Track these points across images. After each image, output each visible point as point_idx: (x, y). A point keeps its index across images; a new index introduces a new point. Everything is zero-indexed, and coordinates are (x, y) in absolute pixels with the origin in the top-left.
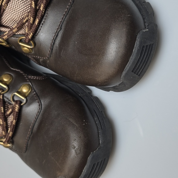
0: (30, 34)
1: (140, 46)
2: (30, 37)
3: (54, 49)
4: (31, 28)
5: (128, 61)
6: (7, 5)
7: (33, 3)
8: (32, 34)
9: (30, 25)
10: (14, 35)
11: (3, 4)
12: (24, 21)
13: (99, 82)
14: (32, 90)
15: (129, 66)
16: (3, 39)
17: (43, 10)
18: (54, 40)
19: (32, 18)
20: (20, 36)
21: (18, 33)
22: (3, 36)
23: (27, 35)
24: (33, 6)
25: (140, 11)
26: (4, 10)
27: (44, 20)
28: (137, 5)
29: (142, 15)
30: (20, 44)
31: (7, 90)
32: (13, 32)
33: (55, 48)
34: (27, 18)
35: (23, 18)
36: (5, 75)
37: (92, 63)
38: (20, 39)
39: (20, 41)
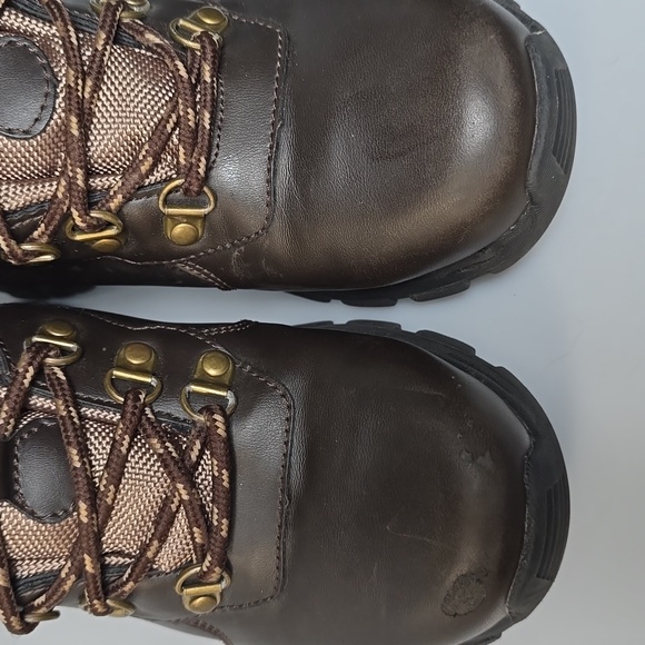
0: (199, 161)
1: (549, 71)
2: (201, 171)
3: (278, 191)
4: (193, 145)
8: (203, 160)
9: (188, 134)
10: (139, 188)
11: (87, 95)
12: (169, 127)
14: (234, 363)
16: (109, 210)
17: (213, 82)
18: (274, 162)
19: (190, 111)
20: (159, 186)
21: (154, 178)
22: (108, 201)
23: (190, 170)
24: (183, 74)
30: (168, 210)
31: (158, 390)
32: (141, 175)
34: (174, 116)
35: (164, 121)
36: (129, 349)
38: (165, 191)
39: (166, 203)
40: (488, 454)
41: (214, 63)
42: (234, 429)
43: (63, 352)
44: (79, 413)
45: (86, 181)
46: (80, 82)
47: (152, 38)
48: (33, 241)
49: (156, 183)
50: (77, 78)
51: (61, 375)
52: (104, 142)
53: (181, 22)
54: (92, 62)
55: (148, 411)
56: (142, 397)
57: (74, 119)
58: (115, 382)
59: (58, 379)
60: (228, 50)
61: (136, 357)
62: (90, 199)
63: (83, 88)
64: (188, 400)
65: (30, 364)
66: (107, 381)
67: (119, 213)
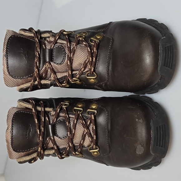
0: (92, 68)
1: (163, 47)
2: (92, 70)
4: (92, 65)
5: (159, 60)
6: (74, 56)
7: (89, 48)
8: (93, 68)
9: (90, 62)
10: (82, 73)
11: (71, 56)
12: (87, 62)
13: (145, 81)
15: (161, 62)
16: (77, 78)
17: (96, 51)
18: (108, 67)
19: (90, 58)
21: (85, 71)
22: (76, 76)
23: (91, 70)
24: (89, 50)
25: (157, 29)
26: (73, 60)
27: (98, 58)
28: (154, 27)
29: (159, 31)
30: (88, 77)
31: (83, 111)
32: (82, 71)
33: (110, 72)
34: (88, 59)
35: (86, 60)
37: (136, 70)
38: (87, 74)
39: (87, 76)
40: (141, 119)
41: (96, 47)
42: (97, 118)
43: (66, 105)
44: (68, 116)
45: (72, 72)
46: (70, 54)
47: (84, 43)
48: (64, 83)
49: (85, 72)
50: (69, 53)
51: (65, 109)
52: (75, 65)
53: (92, 38)
54: (73, 49)
55: (80, 115)
56: (78, 112)
57: (69, 61)
58: (75, 110)
59: (64, 109)
60: (101, 44)
61: (79, 105)
62: (73, 76)
63: (71, 55)
64: (88, 113)
65: (59, 108)
66: (73, 110)
67: (79, 78)
